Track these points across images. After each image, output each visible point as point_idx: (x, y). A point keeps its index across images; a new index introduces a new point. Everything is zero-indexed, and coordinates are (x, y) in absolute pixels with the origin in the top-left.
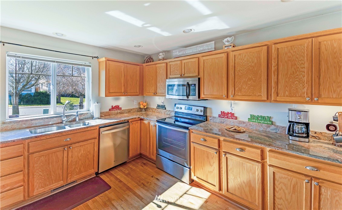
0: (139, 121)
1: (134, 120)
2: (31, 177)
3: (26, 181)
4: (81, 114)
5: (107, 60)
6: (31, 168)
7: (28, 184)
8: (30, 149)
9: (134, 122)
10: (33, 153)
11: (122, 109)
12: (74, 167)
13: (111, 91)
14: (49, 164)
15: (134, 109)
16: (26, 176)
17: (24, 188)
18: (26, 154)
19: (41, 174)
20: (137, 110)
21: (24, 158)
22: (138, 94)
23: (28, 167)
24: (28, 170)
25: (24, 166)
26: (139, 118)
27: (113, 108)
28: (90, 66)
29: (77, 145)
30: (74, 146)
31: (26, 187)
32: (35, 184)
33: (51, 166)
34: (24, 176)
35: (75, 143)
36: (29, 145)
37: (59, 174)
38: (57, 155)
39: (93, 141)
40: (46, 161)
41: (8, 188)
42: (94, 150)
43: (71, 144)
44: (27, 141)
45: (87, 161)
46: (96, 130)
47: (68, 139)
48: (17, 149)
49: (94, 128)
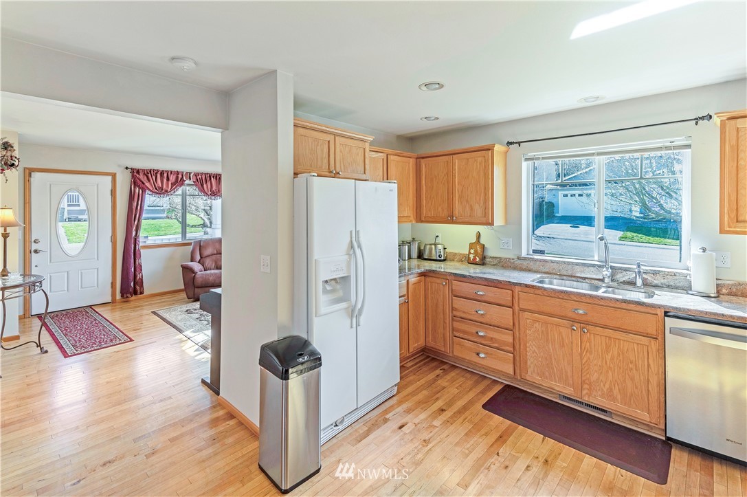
2: (522, 347)
6: (522, 332)
7: (520, 356)
8: (521, 302)
12: (596, 376)
14: (548, 340)
16: (517, 342)
17: (515, 358)
18: (516, 307)
19: (537, 351)
21: (514, 313)
23: (519, 329)
24: (519, 334)
25: (514, 324)
28: (689, 146)
30: (593, 330)
31: (517, 359)
32: (529, 363)
33: (551, 347)
34: (514, 340)
35: (596, 325)
36: (519, 295)
37: (566, 372)
38: (560, 333)
39: (644, 340)
40: (543, 332)
41: (496, 345)
42: (649, 365)
43: (588, 323)
44: (517, 289)
45: (629, 383)
46: (653, 318)
47: (581, 312)
48: (505, 295)
49: (649, 310)
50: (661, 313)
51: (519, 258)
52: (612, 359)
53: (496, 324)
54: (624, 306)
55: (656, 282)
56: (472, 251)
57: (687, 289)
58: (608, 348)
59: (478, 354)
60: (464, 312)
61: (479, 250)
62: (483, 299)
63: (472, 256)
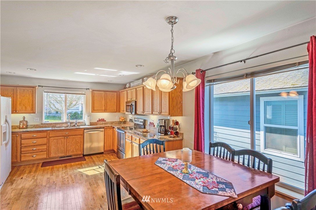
0: (112, 129)
1: (108, 127)
2: (50, 148)
3: (48, 150)
4: (79, 123)
5: (93, 91)
6: (50, 144)
7: (49, 151)
8: (50, 135)
9: (108, 129)
10: (51, 137)
11: (106, 121)
12: (70, 148)
13: (95, 109)
14: (58, 144)
15: (116, 122)
16: (48, 147)
17: (47, 152)
18: (48, 137)
19: (54, 148)
20: (118, 122)
21: (47, 139)
22: (116, 111)
23: (49, 143)
24: (49, 145)
25: (47, 142)
26: (112, 126)
27: (100, 120)
28: (85, 94)
29: (71, 137)
30: (70, 137)
31: (48, 152)
32: (52, 152)
33: (58, 145)
34: (47, 147)
35: (70, 136)
36: (49, 133)
37: (63, 150)
38: (61, 140)
39: (80, 136)
40: (56, 142)
41: (40, 151)
42: (81, 141)
43: (68, 136)
44: (49, 131)
45: (77, 147)
46: (82, 131)
47: (67, 133)
48: (44, 134)
49: (81, 129)
50: (83, 129)
51: (42, 124)
52: (74, 143)
53: (41, 144)
54: (76, 130)
55: (79, 125)
56: (21, 124)
57: (85, 125)
58: (73, 140)
59: (33, 156)
60: (27, 144)
61: (25, 123)
62: (36, 137)
63: (21, 126)
